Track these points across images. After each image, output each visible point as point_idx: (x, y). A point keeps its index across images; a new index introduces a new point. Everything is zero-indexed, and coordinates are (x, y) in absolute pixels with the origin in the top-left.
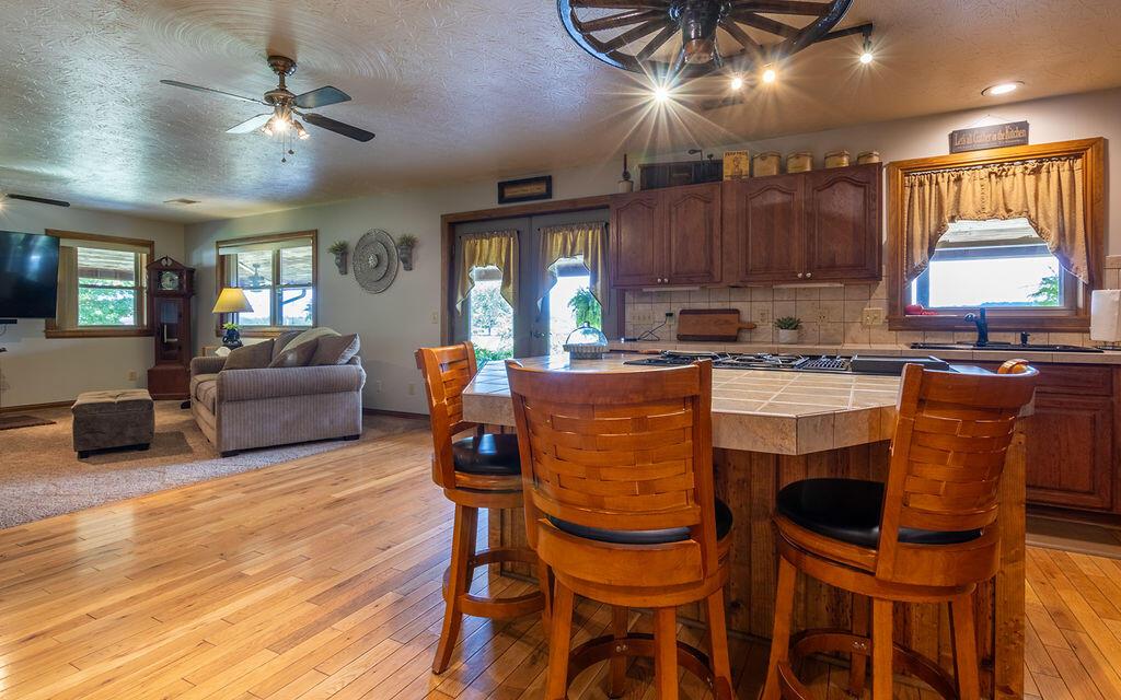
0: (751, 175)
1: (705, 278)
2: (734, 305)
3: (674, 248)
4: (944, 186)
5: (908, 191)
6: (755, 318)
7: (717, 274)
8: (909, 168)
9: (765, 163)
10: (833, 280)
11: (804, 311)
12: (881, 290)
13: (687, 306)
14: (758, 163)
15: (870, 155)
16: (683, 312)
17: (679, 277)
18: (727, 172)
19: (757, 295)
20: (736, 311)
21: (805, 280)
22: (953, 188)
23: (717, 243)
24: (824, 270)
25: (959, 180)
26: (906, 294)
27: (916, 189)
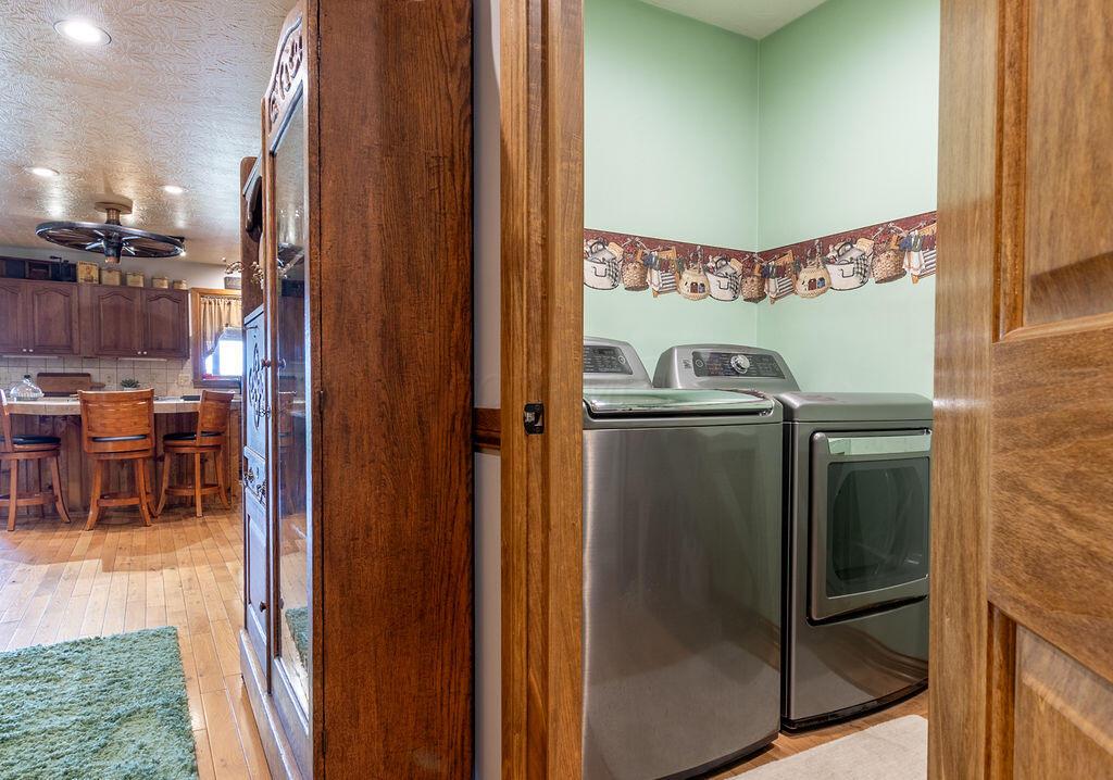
0: (100, 283)
1: (67, 350)
2: (85, 371)
3: (37, 326)
4: (222, 306)
5: (203, 306)
6: (103, 380)
7: (76, 348)
8: (204, 293)
9: (110, 275)
10: (160, 357)
11: (140, 377)
12: (189, 364)
13: (43, 370)
14: (105, 275)
15: (180, 282)
16: (39, 375)
17: (42, 349)
18: (82, 275)
19: (103, 364)
20: (89, 375)
21: (143, 356)
22: (227, 308)
23: (75, 326)
24: (155, 350)
25: (229, 303)
26: (203, 366)
27: (207, 305)
